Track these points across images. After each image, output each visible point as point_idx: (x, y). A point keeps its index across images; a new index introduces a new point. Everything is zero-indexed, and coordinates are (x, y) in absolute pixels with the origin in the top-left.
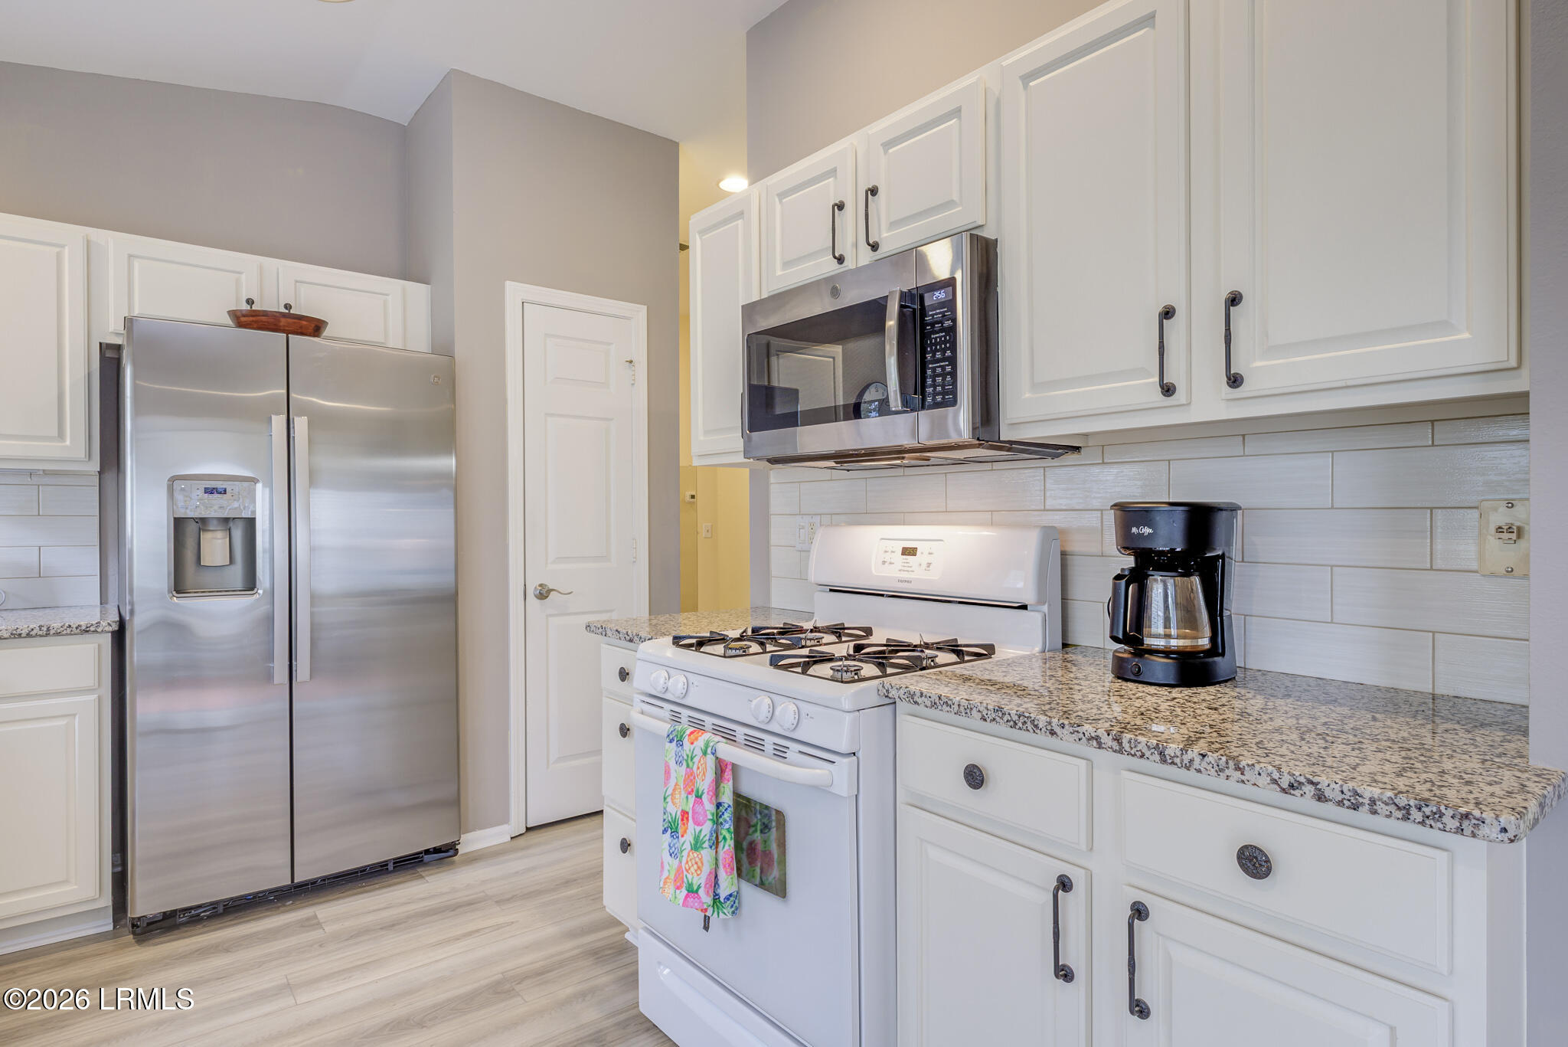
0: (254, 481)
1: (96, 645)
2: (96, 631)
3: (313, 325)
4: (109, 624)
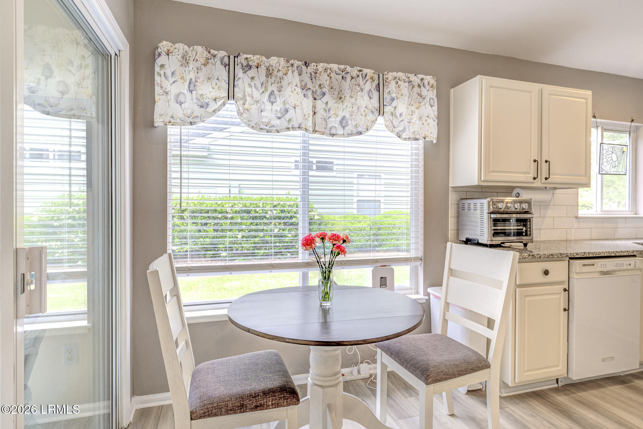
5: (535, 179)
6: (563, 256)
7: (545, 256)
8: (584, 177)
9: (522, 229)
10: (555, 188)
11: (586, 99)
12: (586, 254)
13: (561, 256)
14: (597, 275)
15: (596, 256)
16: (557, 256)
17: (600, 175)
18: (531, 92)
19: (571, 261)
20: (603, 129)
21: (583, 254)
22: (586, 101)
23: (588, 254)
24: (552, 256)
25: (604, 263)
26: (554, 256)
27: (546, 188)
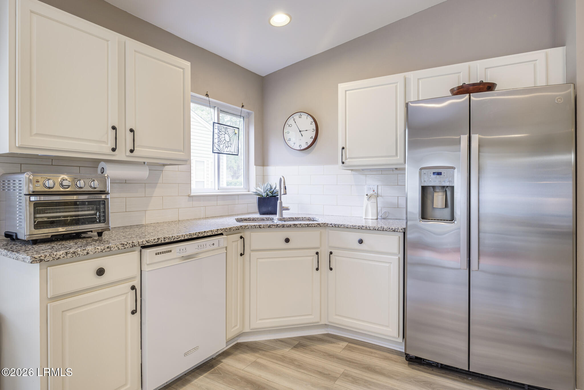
0: (453, 168)
1: (398, 237)
2: (397, 231)
3: (486, 87)
4: (402, 229)
5: (114, 150)
6: (126, 247)
7: (97, 250)
8: (183, 153)
9: (96, 214)
10: (164, 165)
11: (183, 69)
12: (160, 240)
13: (123, 248)
14: (177, 262)
15: (175, 240)
16: (116, 248)
17: (214, 154)
18: (108, 41)
19: (143, 250)
20: (219, 110)
21: (156, 240)
22: (183, 71)
23: (163, 240)
24: (109, 249)
25: (183, 248)
26: (112, 249)
27: (144, 163)
